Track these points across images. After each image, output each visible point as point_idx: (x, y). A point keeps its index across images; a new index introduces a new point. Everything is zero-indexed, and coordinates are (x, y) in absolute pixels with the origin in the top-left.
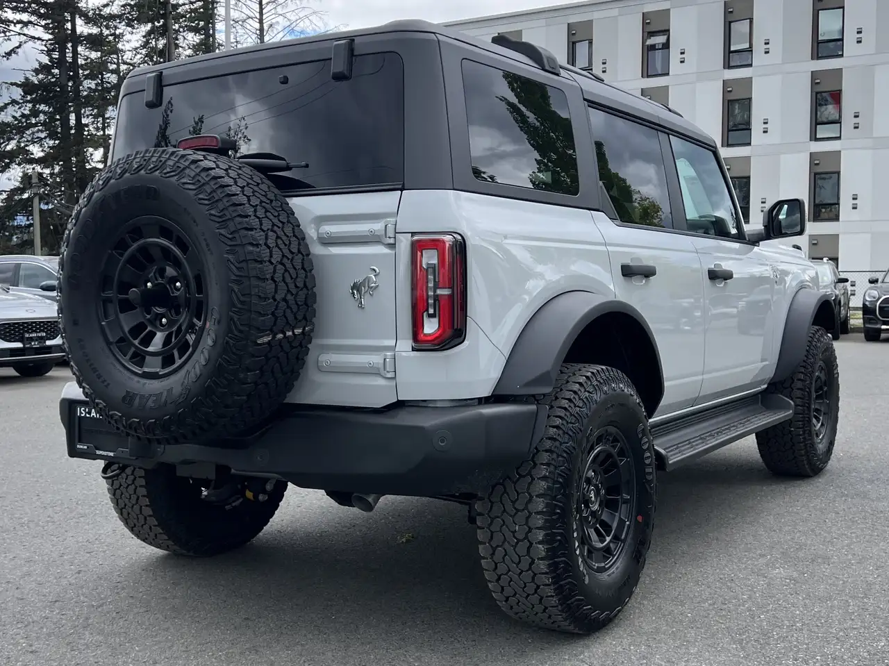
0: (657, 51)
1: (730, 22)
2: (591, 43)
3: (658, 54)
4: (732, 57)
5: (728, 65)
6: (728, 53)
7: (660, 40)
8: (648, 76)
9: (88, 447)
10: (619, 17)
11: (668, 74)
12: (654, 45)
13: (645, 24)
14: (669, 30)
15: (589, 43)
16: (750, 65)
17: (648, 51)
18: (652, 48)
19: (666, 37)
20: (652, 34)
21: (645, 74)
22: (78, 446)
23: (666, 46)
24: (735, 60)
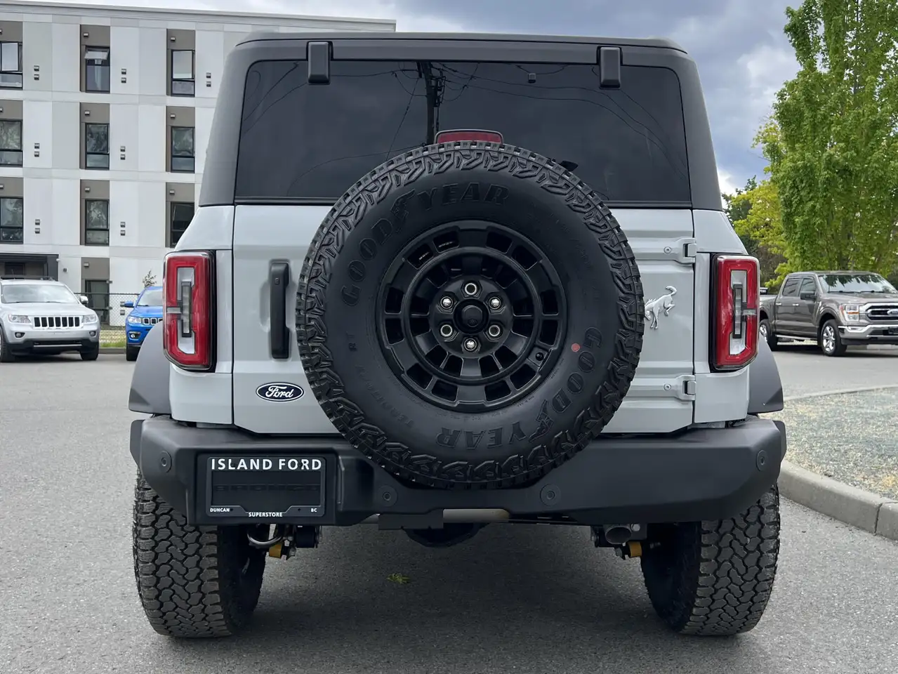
0: (96, 67)
1: (172, 51)
2: (20, 45)
3: (98, 70)
4: (175, 86)
5: (171, 93)
6: (171, 81)
7: (99, 56)
8: (87, 91)
9: (231, 510)
10: (53, 24)
11: (109, 92)
12: (93, 60)
13: (83, 37)
14: (109, 48)
15: (19, 45)
16: (193, 96)
17: (87, 65)
18: (91, 62)
19: (106, 54)
20: (90, 48)
21: (84, 88)
22: (212, 510)
23: (106, 63)
24: (178, 88)
